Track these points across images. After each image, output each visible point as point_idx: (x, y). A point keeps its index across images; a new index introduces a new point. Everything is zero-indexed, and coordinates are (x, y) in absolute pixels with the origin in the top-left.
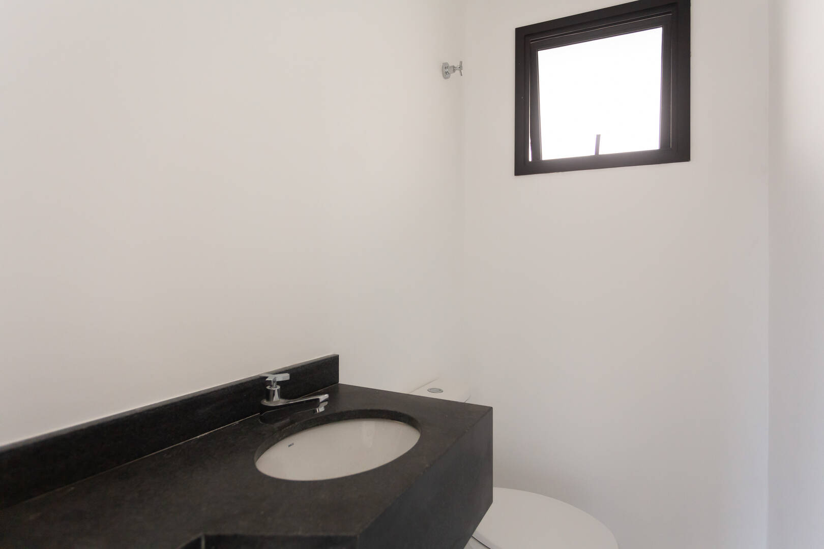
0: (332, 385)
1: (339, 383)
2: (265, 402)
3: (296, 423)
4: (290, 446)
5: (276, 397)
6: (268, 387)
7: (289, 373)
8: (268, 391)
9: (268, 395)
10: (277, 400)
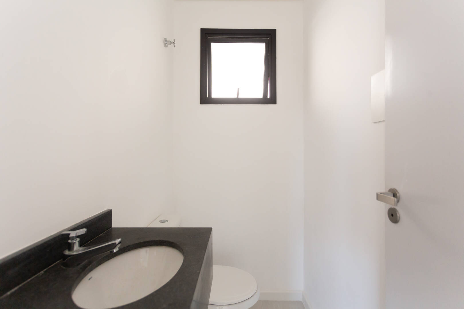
0: (108, 229)
1: (113, 227)
2: (67, 252)
3: (94, 262)
4: (90, 279)
5: (76, 247)
6: (70, 241)
7: (86, 228)
8: (70, 244)
9: (70, 247)
10: (77, 249)
